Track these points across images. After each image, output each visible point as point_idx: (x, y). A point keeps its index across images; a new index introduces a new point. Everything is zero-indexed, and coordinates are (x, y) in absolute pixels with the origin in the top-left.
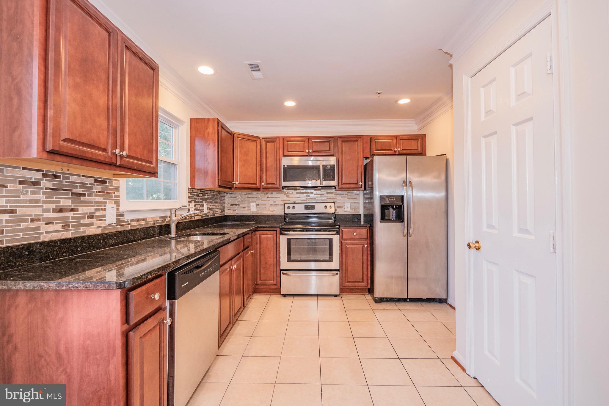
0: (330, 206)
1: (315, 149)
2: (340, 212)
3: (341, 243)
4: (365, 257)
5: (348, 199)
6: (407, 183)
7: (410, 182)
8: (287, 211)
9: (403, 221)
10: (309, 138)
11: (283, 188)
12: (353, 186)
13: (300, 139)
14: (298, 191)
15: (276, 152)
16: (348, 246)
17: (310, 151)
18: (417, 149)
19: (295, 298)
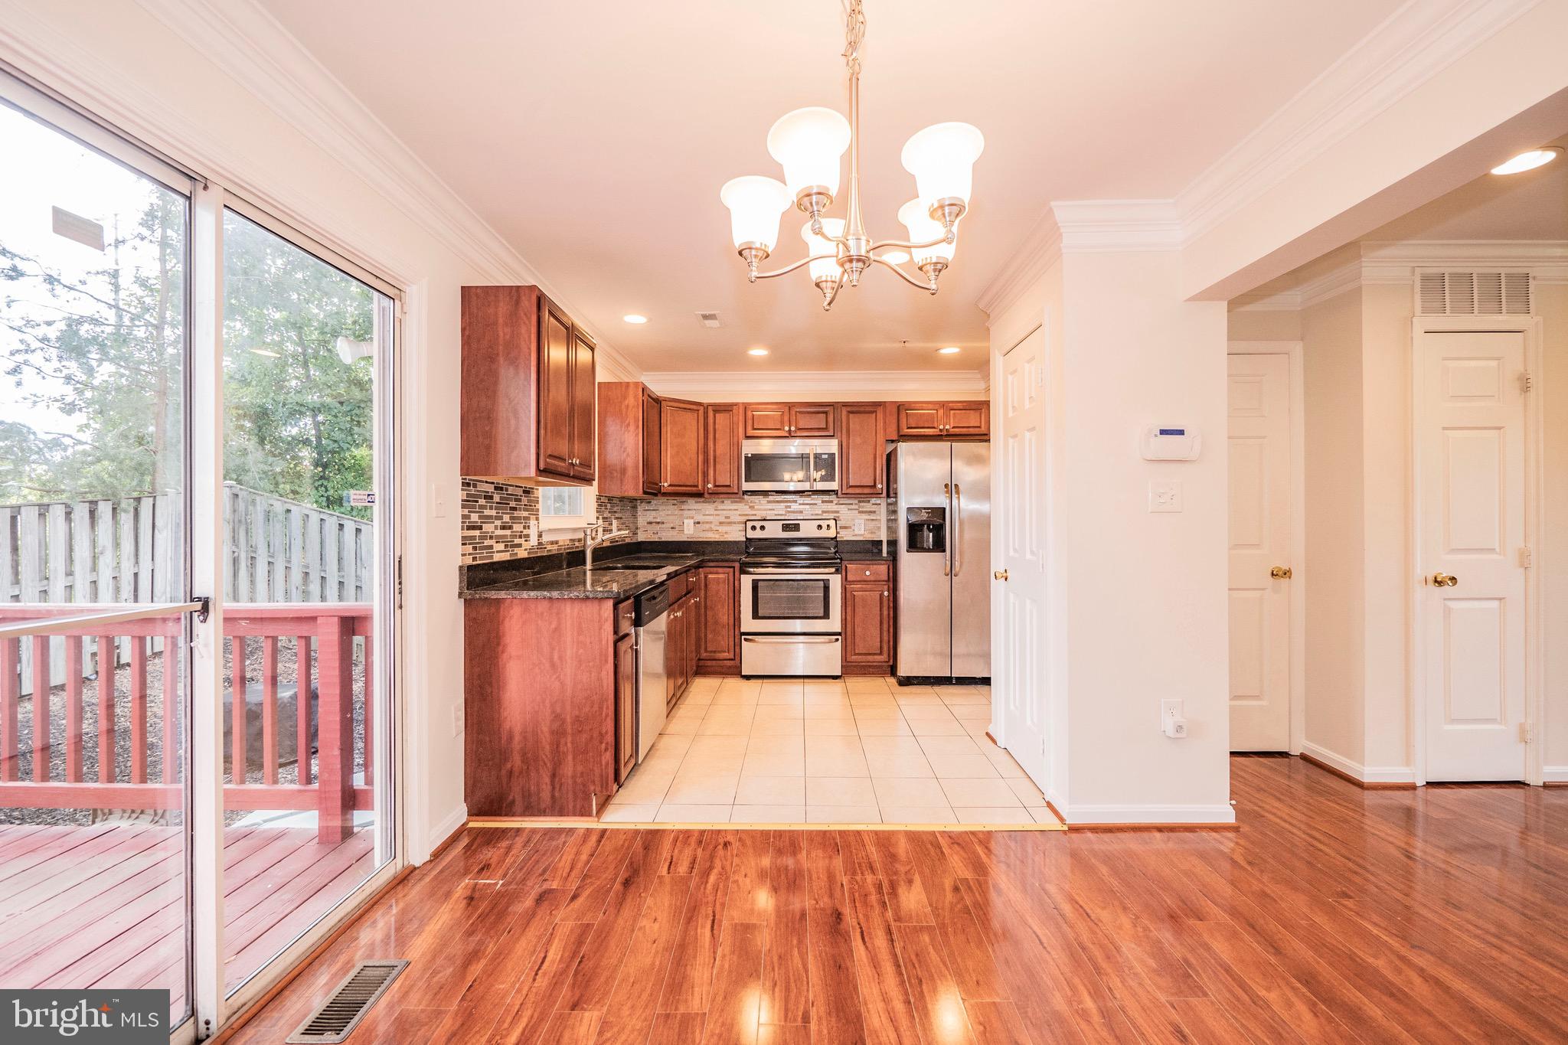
0: (828, 526)
1: (801, 425)
2: (846, 536)
3: (844, 589)
4: (885, 613)
5: (860, 512)
6: (951, 489)
7: (956, 486)
8: (751, 534)
9: (944, 551)
10: (790, 406)
11: (745, 492)
12: (867, 491)
13: (774, 407)
14: (771, 498)
15: (732, 430)
16: (855, 593)
17: (793, 428)
18: (980, 427)
19: (765, 681)
